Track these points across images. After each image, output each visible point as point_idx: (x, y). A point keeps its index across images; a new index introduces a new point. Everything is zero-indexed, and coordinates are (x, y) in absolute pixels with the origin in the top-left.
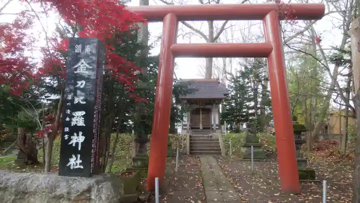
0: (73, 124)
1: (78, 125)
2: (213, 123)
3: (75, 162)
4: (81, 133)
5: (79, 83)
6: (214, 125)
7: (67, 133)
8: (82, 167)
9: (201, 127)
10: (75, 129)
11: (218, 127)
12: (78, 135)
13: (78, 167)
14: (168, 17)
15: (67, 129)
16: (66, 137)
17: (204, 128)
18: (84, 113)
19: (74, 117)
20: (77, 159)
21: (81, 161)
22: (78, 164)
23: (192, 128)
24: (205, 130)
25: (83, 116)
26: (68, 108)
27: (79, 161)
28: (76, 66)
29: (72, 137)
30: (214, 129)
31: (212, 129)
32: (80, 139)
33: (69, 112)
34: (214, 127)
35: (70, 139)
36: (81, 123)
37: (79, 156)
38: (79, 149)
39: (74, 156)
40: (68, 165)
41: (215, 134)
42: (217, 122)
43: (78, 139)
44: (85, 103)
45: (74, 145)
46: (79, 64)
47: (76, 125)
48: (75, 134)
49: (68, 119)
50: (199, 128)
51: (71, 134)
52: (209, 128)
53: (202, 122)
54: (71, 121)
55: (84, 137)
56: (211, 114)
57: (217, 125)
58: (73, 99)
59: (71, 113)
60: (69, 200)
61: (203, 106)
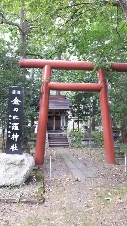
0: (13, 129)
1: (15, 130)
2: (62, 125)
3: (14, 147)
4: (16, 134)
5: (15, 109)
6: (63, 127)
7: (10, 134)
8: (17, 150)
9: (54, 128)
10: (14, 132)
11: (65, 128)
12: (15, 134)
13: (15, 150)
14: (46, 67)
15: (9, 132)
16: (9, 136)
17: (56, 129)
18: (18, 124)
19: (13, 126)
20: (15, 146)
21: (17, 147)
22: (16, 148)
23: (48, 129)
24: (56, 130)
25: (17, 125)
26: (10, 121)
27: (16, 147)
28: (13, 101)
29: (12, 136)
30: (63, 129)
31: (62, 129)
32: (16, 136)
33: (10, 123)
34: (63, 128)
35: (11, 137)
36: (17, 129)
37: (16, 144)
38: (16, 141)
39: (13, 145)
40: (10, 149)
41: (63, 133)
42: (65, 125)
43: (15, 136)
44: (18, 119)
45: (13, 139)
46: (15, 100)
47: (14, 130)
48: (14, 134)
49: (10, 127)
50: (53, 129)
51: (11, 134)
52: (59, 129)
53: (55, 125)
54: (11, 128)
55: (18, 136)
56: (61, 120)
57: (65, 127)
58: (12, 117)
59: (11, 124)
60: (15, 164)
61: (55, 114)
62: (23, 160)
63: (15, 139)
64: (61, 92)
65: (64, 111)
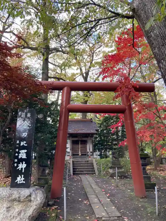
0: (20, 157)
1: (23, 158)
2: (88, 151)
3: (20, 179)
4: (24, 162)
5: (24, 134)
7: (16, 163)
8: (24, 182)
9: (80, 154)
10: (21, 160)
11: (92, 154)
12: (22, 164)
13: (22, 182)
14: (65, 89)
15: (16, 160)
16: (16, 165)
17: (82, 155)
18: (26, 151)
20: (21, 178)
21: (24, 179)
22: (22, 181)
23: (73, 155)
25: (25, 153)
26: (17, 148)
27: (23, 179)
29: (19, 165)
30: (90, 155)
31: (88, 155)
32: (24, 166)
33: (17, 150)
34: (89, 154)
36: (24, 157)
37: (23, 176)
38: (23, 172)
39: (20, 176)
40: (16, 181)
41: (90, 159)
42: (91, 150)
43: (22, 166)
44: (27, 145)
45: (20, 169)
46: (24, 123)
47: (21, 158)
49: (17, 155)
50: (78, 155)
51: (18, 163)
52: (86, 155)
53: (81, 150)
54: (19, 155)
55: (26, 165)
56: (87, 144)
57: (91, 152)
58: (20, 143)
59: (19, 151)
60: (19, 201)
61: (81, 138)
62: (30, 196)
63: (22, 168)
64: (88, 114)
65: (90, 135)
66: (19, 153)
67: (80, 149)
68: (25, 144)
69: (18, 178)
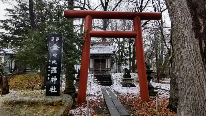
0: (52, 72)
2: (107, 67)
3: (53, 89)
5: (54, 54)
7: (49, 77)
8: (56, 91)
10: (53, 75)
13: (54, 91)
14: (87, 17)
15: (49, 75)
17: (102, 71)
18: (56, 68)
23: (95, 71)
26: (49, 65)
27: (55, 89)
28: (52, 47)
32: (55, 79)
33: (49, 67)
36: (55, 72)
37: (55, 87)
38: (55, 84)
40: (50, 91)
42: (109, 67)
45: (52, 82)
49: (49, 71)
50: (99, 71)
51: (51, 77)
52: (105, 70)
55: (57, 79)
56: (106, 63)
57: (109, 69)
58: (51, 62)
60: (53, 105)
61: (101, 58)
62: (61, 101)
63: (54, 81)
64: (107, 39)
65: (109, 56)
66: (51, 69)
67: (100, 67)
68: (56, 62)
69: (51, 88)
